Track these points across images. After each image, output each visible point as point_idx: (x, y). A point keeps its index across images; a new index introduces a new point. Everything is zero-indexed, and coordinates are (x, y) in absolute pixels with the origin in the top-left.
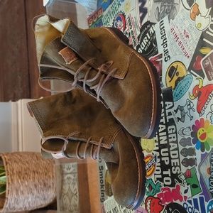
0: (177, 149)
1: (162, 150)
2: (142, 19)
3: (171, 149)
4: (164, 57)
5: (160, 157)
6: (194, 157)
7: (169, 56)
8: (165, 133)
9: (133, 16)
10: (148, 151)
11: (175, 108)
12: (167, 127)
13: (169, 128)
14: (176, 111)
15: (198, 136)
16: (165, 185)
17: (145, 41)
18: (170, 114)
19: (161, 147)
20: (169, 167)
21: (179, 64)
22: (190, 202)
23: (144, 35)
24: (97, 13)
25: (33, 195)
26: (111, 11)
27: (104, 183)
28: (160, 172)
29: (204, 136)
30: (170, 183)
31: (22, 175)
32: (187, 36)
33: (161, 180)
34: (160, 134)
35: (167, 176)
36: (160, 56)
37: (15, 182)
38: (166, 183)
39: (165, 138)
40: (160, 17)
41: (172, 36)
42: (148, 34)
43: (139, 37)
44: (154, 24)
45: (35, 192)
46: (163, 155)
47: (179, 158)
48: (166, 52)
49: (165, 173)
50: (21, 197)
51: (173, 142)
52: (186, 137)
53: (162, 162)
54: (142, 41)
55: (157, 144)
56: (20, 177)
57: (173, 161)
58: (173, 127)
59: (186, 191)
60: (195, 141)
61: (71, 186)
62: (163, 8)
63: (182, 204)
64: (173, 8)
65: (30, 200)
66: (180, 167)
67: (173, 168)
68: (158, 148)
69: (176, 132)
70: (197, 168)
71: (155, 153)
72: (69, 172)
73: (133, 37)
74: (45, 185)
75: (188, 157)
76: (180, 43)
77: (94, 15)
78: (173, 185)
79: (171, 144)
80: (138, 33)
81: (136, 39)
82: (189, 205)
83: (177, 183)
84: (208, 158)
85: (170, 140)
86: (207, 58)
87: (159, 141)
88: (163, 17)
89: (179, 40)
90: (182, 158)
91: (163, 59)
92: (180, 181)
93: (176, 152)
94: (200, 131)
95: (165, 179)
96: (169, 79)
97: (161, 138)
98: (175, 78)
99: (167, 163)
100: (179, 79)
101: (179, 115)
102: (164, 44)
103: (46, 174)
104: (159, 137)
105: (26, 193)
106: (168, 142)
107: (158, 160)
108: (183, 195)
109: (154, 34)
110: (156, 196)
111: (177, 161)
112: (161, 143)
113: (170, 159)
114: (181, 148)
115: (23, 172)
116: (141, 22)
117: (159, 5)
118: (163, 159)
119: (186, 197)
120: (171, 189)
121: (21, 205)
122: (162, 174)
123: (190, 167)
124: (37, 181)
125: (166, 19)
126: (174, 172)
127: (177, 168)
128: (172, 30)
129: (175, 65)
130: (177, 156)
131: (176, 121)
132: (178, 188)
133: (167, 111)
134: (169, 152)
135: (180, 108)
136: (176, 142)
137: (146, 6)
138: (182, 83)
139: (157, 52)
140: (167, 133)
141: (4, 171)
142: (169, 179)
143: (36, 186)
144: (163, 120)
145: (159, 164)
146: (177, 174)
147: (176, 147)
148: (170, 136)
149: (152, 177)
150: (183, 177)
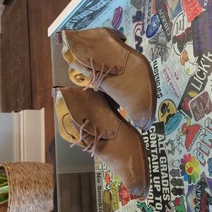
0: (168, 178)
1: (155, 178)
3: (162, 178)
5: (153, 184)
6: (182, 187)
7: (161, 94)
8: (157, 163)
11: (166, 141)
12: (159, 158)
13: (161, 158)
14: (167, 144)
15: (186, 169)
16: (157, 210)
18: (162, 146)
19: (154, 174)
20: (160, 194)
25: (34, 204)
27: (102, 202)
28: (152, 198)
29: (190, 170)
30: (161, 208)
31: (24, 185)
32: (177, 79)
33: (154, 205)
34: (153, 163)
35: (159, 201)
37: (17, 192)
38: (158, 208)
39: (157, 167)
40: (154, 57)
41: (164, 76)
45: (36, 201)
46: (155, 182)
47: (169, 187)
48: (159, 90)
49: (156, 198)
50: (23, 206)
51: (164, 172)
52: (176, 169)
53: (154, 189)
55: (150, 172)
56: (22, 187)
57: (164, 189)
58: (164, 158)
60: (183, 173)
62: (157, 49)
64: (166, 51)
65: (31, 209)
66: (170, 194)
67: (164, 195)
69: (167, 163)
70: (184, 197)
74: (45, 195)
75: (177, 187)
76: (171, 83)
79: (162, 173)
83: (167, 209)
84: (194, 190)
85: (162, 170)
86: (194, 101)
88: (157, 57)
89: (171, 81)
90: (172, 187)
92: (170, 208)
93: (167, 181)
94: (188, 165)
95: (157, 204)
96: (161, 114)
97: (153, 167)
98: (167, 114)
99: (159, 190)
100: (170, 116)
101: (169, 148)
103: (46, 184)
105: (27, 203)
107: (151, 187)
111: (168, 189)
112: (154, 171)
113: (162, 186)
114: (171, 178)
115: (25, 182)
117: (153, 46)
118: (155, 186)
122: (154, 199)
123: (178, 196)
124: (37, 191)
125: (159, 60)
126: (165, 199)
127: (168, 196)
128: (165, 70)
129: (166, 103)
130: (167, 185)
131: (167, 152)
133: (160, 143)
134: (160, 180)
135: (171, 142)
136: (167, 172)
137: (142, 45)
138: (173, 120)
140: (159, 162)
141: (7, 181)
142: (160, 204)
143: (37, 196)
144: (156, 151)
145: (152, 190)
146: (167, 201)
147: (167, 176)
148: (161, 166)
149: (146, 201)
150: (172, 204)
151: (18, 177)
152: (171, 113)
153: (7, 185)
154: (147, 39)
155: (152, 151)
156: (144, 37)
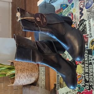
1: (86, 74)
3: (90, 75)
4: (89, 36)
5: (85, 77)
7: (92, 36)
8: (88, 68)
9: (77, 15)
10: (79, 73)
11: (93, 58)
13: (89, 66)
14: (93, 60)
16: (86, 89)
17: (81, 27)
18: (90, 60)
20: (88, 82)
23: (81, 25)
24: (60, 10)
25: (26, 79)
26: (67, 11)
27: (59, 82)
28: (84, 83)
30: (88, 88)
31: (22, 71)
35: (87, 85)
37: (19, 73)
38: (87, 88)
39: (88, 70)
40: (89, 18)
42: (83, 24)
43: (78, 25)
44: (86, 21)
46: (86, 76)
47: (93, 79)
48: (91, 34)
49: (86, 84)
50: (21, 80)
51: (91, 72)
54: (80, 27)
55: (84, 71)
56: (21, 72)
57: (90, 80)
58: (91, 66)
61: (42, 77)
62: (90, 14)
65: (24, 81)
67: (90, 83)
68: (84, 73)
69: (92, 68)
71: (82, 74)
72: (41, 70)
73: (76, 24)
74: (31, 75)
77: (59, 11)
79: (90, 73)
80: (79, 23)
81: (77, 26)
83: (91, 89)
85: (90, 71)
87: (85, 70)
88: (90, 19)
92: (93, 89)
93: (92, 76)
95: (86, 86)
96: (91, 45)
97: (85, 69)
99: (88, 80)
102: (90, 30)
103: (32, 71)
105: (23, 78)
106: (89, 72)
107: (84, 78)
109: (85, 25)
110: (82, 92)
112: (86, 71)
115: (22, 69)
117: (89, 13)
118: (86, 78)
120: (89, 91)
121: (21, 83)
122: (85, 84)
124: (28, 74)
125: (91, 20)
127: (92, 83)
131: (93, 64)
132: (92, 91)
133: (89, 59)
134: (89, 76)
136: (92, 72)
139: (87, 33)
140: (89, 68)
141: (14, 68)
143: (27, 76)
144: (87, 62)
145: (84, 80)
146: (91, 85)
147: (92, 74)
148: (89, 69)
149: (81, 84)
151: (20, 67)
153: (15, 70)
154: (86, 10)
155: (85, 62)
156: (84, 8)
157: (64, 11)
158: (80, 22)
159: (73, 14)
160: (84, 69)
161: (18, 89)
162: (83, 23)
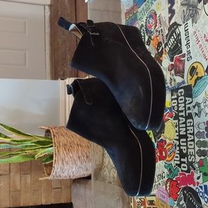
0: (193, 140)
1: (182, 140)
2: (170, 19)
3: (188, 140)
4: (186, 57)
5: (179, 145)
7: (191, 57)
8: (184, 125)
9: (163, 15)
11: (193, 104)
12: (186, 120)
13: (188, 121)
14: (194, 107)
16: (182, 171)
17: (172, 40)
18: (189, 109)
19: (181, 137)
20: (186, 155)
21: (199, 65)
22: (201, 187)
23: (171, 35)
24: (133, 8)
25: (77, 165)
26: (145, 8)
28: (178, 159)
30: (186, 169)
31: (68, 147)
33: (179, 165)
34: (181, 126)
35: (184, 163)
36: (184, 56)
37: (61, 153)
38: (183, 169)
39: (184, 129)
40: (185, 19)
41: (194, 38)
42: (174, 34)
43: (167, 36)
44: (180, 25)
45: (79, 163)
46: (182, 144)
47: (194, 148)
48: (189, 52)
49: (182, 160)
50: (66, 167)
51: (190, 134)
52: (201, 131)
53: (181, 150)
54: (169, 40)
55: (178, 134)
56: (65, 149)
57: (189, 150)
58: (191, 120)
59: (198, 178)
62: (188, 11)
63: (194, 188)
64: (197, 12)
65: (74, 169)
66: (195, 156)
67: (189, 157)
68: (178, 138)
69: (193, 126)
71: (175, 141)
73: (162, 35)
74: (87, 157)
75: (202, 149)
76: (201, 46)
77: (131, 10)
78: (188, 171)
79: (188, 135)
80: (167, 32)
81: (165, 38)
82: (201, 190)
83: (192, 170)
85: (188, 132)
87: (180, 131)
88: (188, 20)
89: (200, 43)
90: (197, 148)
91: (186, 58)
92: (194, 169)
93: (192, 143)
95: (183, 165)
96: (190, 77)
97: (181, 129)
98: (195, 77)
99: (185, 152)
100: (198, 79)
101: (196, 110)
102: (188, 44)
104: (179, 128)
105: (70, 163)
106: (186, 133)
107: (178, 148)
108: (196, 181)
109: (179, 35)
110: (174, 179)
111: (193, 150)
112: (181, 133)
113: (188, 148)
114: (196, 140)
116: (169, 22)
117: (185, 8)
118: (181, 148)
119: (198, 183)
120: (187, 174)
121: (66, 174)
122: (180, 160)
123: (202, 158)
124: (80, 154)
125: (190, 22)
126: (190, 160)
127: (193, 157)
128: (195, 32)
129: (195, 65)
130: (193, 147)
132: (193, 174)
133: (187, 106)
134: (187, 142)
135: (198, 104)
136: (193, 134)
137: (174, 7)
138: (200, 83)
140: (186, 124)
141: (52, 143)
142: (185, 165)
143: (79, 158)
144: (183, 114)
145: (178, 152)
146: (192, 162)
147: (193, 138)
148: (188, 128)
149: (172, 162)
150: (196, 165)
151: (62, 140)
152: (199, 75)
153: (52, 146)
155: (180, 114)
157: (140, 10)
158: (169, 30)
159: (156, 15)
160: (177, 129)
161: (63, 187)
162: (174, 31)
